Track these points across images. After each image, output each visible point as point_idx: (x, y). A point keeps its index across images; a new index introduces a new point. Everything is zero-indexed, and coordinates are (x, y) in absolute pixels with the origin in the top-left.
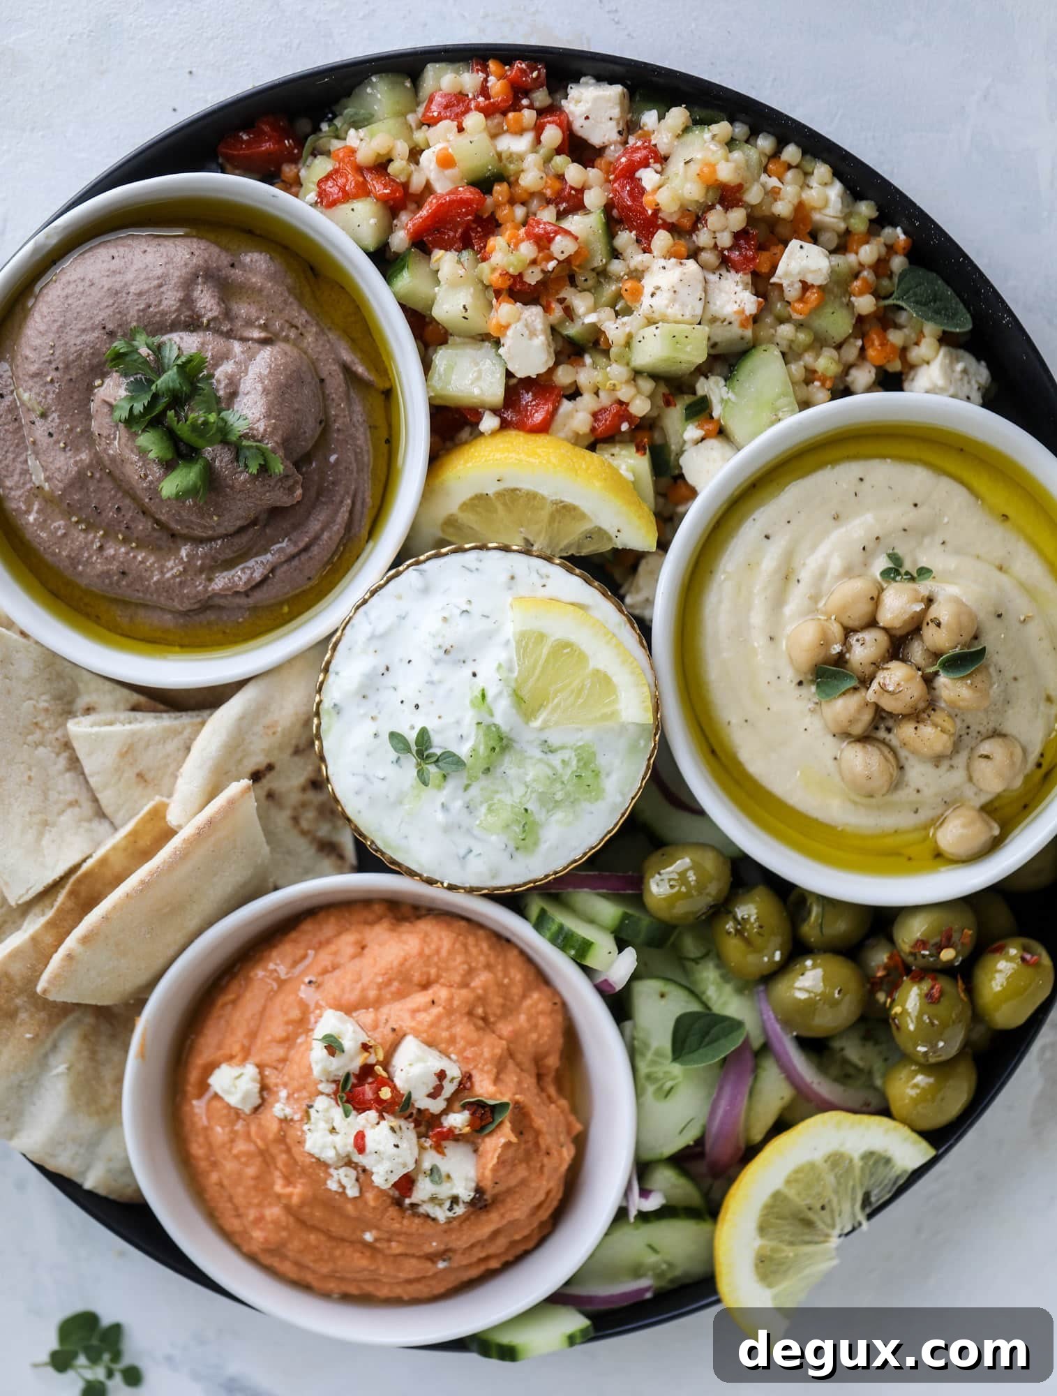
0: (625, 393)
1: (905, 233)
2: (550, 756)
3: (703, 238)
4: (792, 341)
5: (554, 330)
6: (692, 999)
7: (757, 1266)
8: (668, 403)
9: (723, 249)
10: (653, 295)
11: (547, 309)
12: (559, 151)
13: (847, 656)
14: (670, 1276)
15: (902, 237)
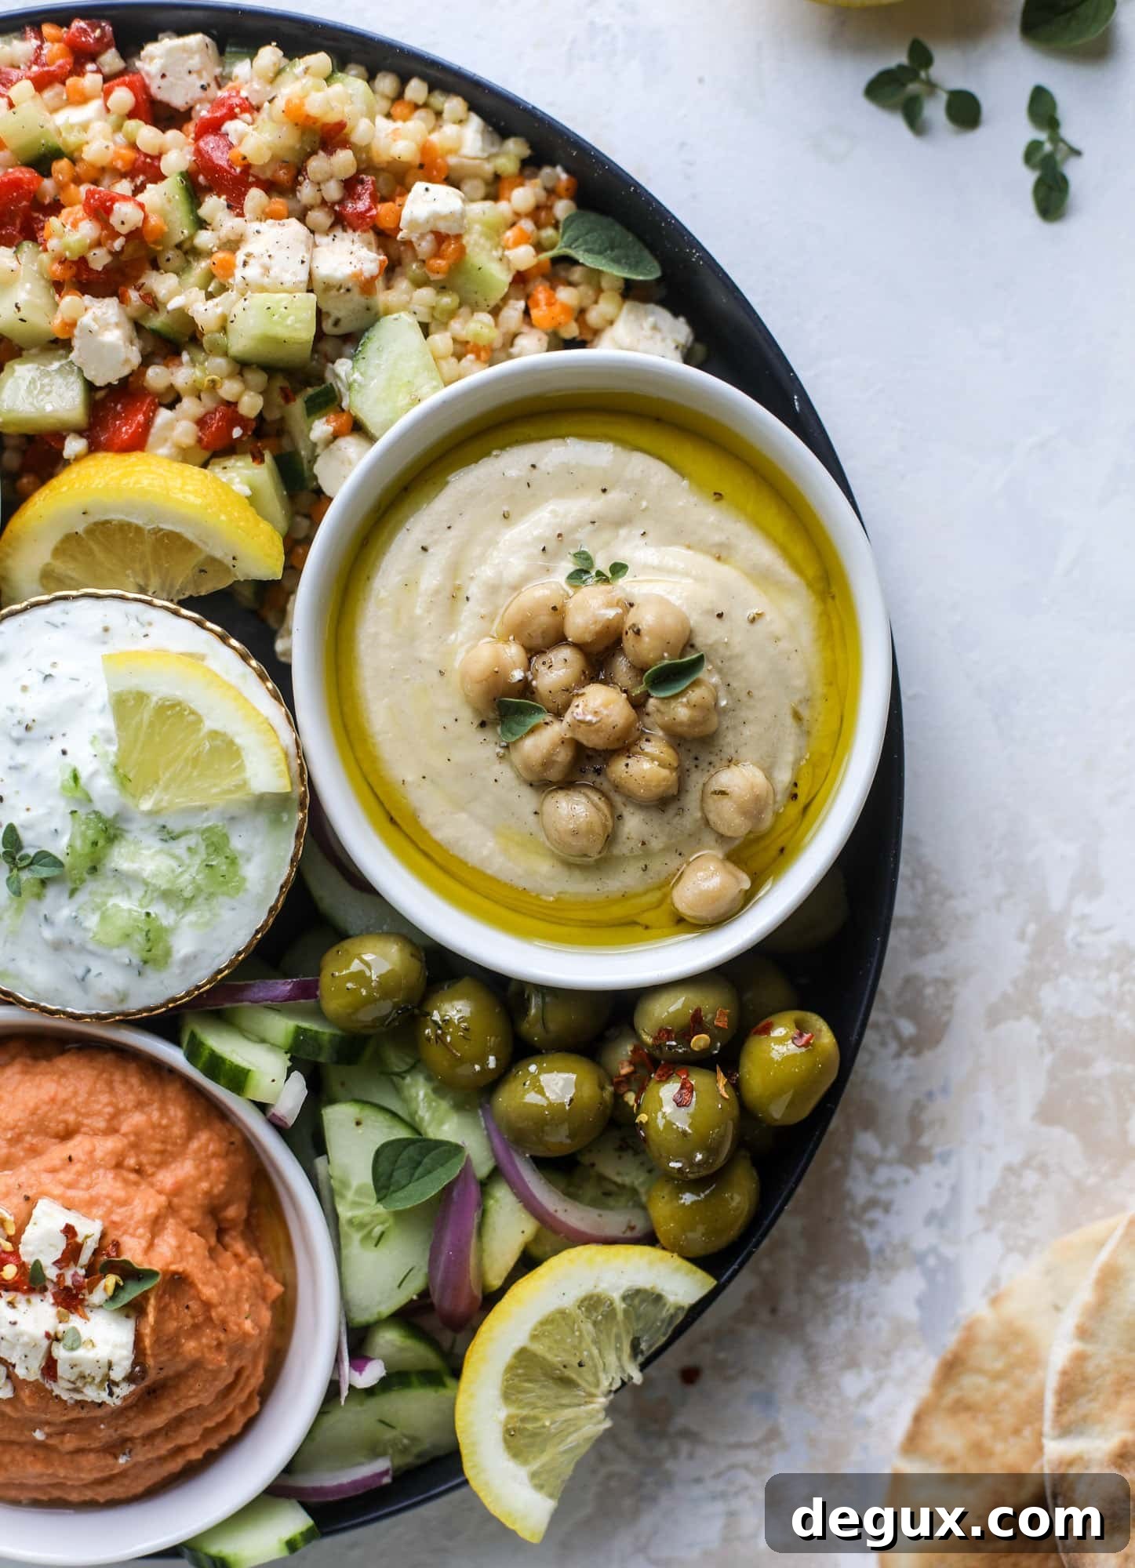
0: (230, 389)
1: (567, 170)
2: (172, 844)
3: (306, 193)
4: (433, 308)
5: (138, 326)
6: (395, 1122)
7: (505, 1441)
8: (288, 398)
9: (334, 204)
10: (245, 264)
11: (123, 300)
12: (132, 115)
13: (534, 683)
14: (415, 1450)
15: (564, 176)
